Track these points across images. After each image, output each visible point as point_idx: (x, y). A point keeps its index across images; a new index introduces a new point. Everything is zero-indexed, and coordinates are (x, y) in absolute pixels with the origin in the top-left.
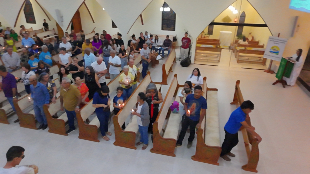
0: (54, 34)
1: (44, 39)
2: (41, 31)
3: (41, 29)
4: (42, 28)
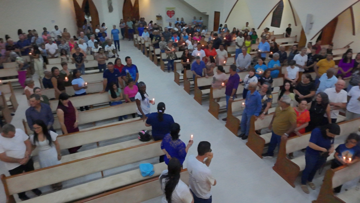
0: (294, 42)
1: (281, 46)
2: (282, 36)
3: (282, 33)
4: (284, 34)
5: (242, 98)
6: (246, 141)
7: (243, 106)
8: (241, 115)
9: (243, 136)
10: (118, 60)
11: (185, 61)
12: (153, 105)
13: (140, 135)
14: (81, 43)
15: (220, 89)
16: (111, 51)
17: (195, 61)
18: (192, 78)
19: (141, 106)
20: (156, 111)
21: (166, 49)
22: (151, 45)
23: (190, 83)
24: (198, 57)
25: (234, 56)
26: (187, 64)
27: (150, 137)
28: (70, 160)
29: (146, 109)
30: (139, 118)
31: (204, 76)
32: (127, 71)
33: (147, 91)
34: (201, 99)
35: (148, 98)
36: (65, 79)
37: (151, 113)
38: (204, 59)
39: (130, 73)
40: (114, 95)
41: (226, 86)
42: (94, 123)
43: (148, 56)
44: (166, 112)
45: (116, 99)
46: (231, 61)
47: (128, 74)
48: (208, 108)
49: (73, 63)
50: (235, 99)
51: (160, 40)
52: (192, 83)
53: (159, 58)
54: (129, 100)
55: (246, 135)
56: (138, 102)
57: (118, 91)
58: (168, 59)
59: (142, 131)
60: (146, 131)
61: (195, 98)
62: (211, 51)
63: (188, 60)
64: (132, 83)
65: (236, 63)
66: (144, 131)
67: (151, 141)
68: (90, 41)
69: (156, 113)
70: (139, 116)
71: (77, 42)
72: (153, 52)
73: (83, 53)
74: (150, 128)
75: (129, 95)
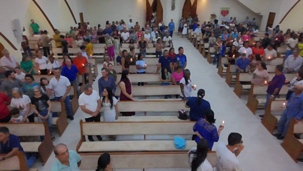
5: (285, 99)
6: (281, 141)
7: (284, 107)
8: (280, 115)
9: (279, 137)
10: (172, 49)
11: (231, 56)
12: (194, 90)
13: (179, 113)
14: (147, 33)
15: (262, 86)
16: (167, 42)
17: (240, 57)
18: (235, 72)
19: (184, 89)
20: (196, 95)
21: (215, 44)
22: (202, 40)
23: (232, 77)
24: (244, 55)
25: (283, 57)
26: (232, 59)
27: (187, 117)
28: (124, 121)
29: (188, 93)
30: (181, 99)
31: (248, 72)
32: (178, 59)
33: (190, 77)
34: (240, 93)
35: (191, 83)
36: (130, 60)
37: (191, 96)
38: (250, 57)
39: (180, 61)
40: (164, 77)
41: (268, 85)
42: (145, 97)
43: (197, 49)
44: (204, 98)
45: (165, 80)
46: (279, 61)
47: (179, 61)
48: (246, 102)
49: (138, 48)
50: (276, 99)
51: (210, 36)
52: (234, 77)
53: (207, 51)
54: (175, 83)
55: (283, 135)
56: (182, 86)
57: (167, 74)
58: (215, 53)
59: (181, 110)
60: (184, 111)
61: (235, 91)
62: (258, 50)
63: (234, 55)
64: (180, 69)
65: (285, 64)
66: (183, 110)
67: (188, 120)
68: (153, 32)
69: (196, 97)
70: (181, 97)
71: (144, 32)
72: (203, 45)
73: (146, 41)
74: (189, 109)
75: (176, 79)
